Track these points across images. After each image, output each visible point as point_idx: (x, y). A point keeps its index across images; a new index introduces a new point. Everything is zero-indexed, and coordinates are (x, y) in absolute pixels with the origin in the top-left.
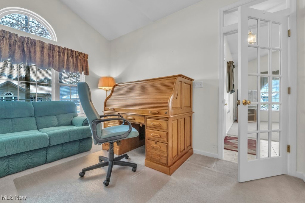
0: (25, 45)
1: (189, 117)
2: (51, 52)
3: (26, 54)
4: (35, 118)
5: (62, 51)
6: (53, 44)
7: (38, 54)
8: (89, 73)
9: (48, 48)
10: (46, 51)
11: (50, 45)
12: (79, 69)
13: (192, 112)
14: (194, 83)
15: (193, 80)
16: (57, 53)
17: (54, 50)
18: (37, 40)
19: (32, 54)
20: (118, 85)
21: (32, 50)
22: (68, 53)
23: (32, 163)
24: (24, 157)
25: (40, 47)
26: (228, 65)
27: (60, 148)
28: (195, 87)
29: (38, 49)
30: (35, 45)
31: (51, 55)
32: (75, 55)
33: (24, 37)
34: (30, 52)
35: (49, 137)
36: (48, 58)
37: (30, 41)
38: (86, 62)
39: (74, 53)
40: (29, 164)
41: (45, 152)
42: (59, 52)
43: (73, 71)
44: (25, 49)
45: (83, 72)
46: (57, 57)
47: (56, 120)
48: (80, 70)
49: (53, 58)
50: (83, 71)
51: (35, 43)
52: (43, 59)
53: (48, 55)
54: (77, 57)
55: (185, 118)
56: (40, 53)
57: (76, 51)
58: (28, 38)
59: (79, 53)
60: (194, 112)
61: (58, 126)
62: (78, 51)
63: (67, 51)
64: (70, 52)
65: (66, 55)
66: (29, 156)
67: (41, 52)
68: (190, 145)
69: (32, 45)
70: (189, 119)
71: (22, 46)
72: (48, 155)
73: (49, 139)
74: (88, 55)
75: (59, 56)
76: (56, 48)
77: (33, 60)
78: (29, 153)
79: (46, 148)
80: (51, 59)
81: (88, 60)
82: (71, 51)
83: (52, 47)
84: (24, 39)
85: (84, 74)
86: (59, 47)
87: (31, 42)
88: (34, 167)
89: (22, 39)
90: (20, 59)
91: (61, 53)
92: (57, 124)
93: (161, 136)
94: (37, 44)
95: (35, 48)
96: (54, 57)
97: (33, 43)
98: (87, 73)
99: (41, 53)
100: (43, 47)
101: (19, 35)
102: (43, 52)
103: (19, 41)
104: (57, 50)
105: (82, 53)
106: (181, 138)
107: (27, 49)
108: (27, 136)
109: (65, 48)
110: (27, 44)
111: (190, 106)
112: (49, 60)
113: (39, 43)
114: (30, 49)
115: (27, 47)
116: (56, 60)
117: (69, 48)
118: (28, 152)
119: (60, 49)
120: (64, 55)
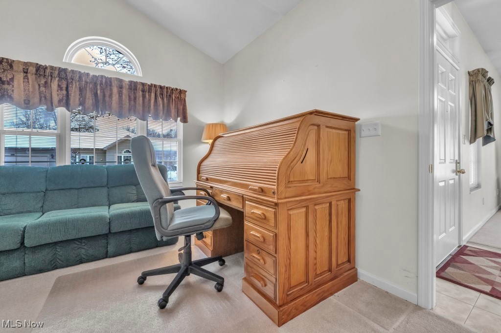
0: (98, 87)
1: (347, 201)
2: (133, 92)
3: (99, 98)
4: (108, 188)
5: (148, 89)
6: (135, 81)
7: (115, 97)
8: (189, 119)
9: (128, 87)
10: (125, 91)
11: (131, 82)
12: (173, 115)
13: (354, 190)
14: (360, 126)
15: (357, 120)
16: (141, 93)
17: (136, 90)
18: (114, 78)
19: (107, 99)
20: (222, 137)
21: (107, 93)
22: (156, 92)
23: (87, 256)
24: (76, 246)
25: (117, 87)
26: (470, 79)
27: (125, 237)
28: (363, 134)
29: (115, 90)
30: (111, 85)
31: (132, 97)
32: (167, 93)
33: (97, 75)
34: (104, 96)
35: (110, 220)
36: (128, 101)
37: (104, 81)
38: (183, 102)
39: (165, 90)
40: (83, 256)
41: (104, 241)
42: (143, 91)
43: (164, 117)
44: (99, 92)
45: (179, 119)
46: (141, 99)
47: (135, 192)
48: (175, 116)
49: (134, 101)
50: (178, 117)
51: (111, 82)
52: (122, 104)
53: (128, 98)
54: (169, 96)
55: (330, 204)
56: (117, 96)
57: (167, 88)
58: (102, 77)
59: (172, 89)
60: (359, 190)
61: (137, 202)
62: (170, 87)
63: (154, 89)
64: (159, 90)
65: (153, 95)
66: (84, 244)
67: (119, 94)
68: (349, 261)
69: (107, 85)
70: (343, 205)
71: (94, 89)
72: (109, 246)
73: (109, 223)
74: (186, 91)
75: (144, 97)
76: (138, 86)
77: (107, 107)
78: (83, 241)
79: (106, 236)
80: (132, 103)
81: (186, 99)
82: (161, 87)
83: (133, 85)
84: (97, 79)
85: (181, 121)
86: (143, 84)
87: (106, 82)
88: (89, 262)
89: (95, 79)
90: (92, 108)
91: (146, 92)
92: (135, 198)
93: (264, 240)
94: (113, 84)
95: (111, 90)
96: (137, 99)
97: (109, 82)
98: (185, 120)
99: (119, 96)
100: (121, 87)
101: (91, 74)
102: (122, 94)
103: (90, 83)
104: (141, 89)
105: (177, 89)
106: (319, 247)
107: (101, 92)
108: (80, 215)
109: (152, 84)
110: (100, 85)
111: (346, 175)
112: (130, 104)
113: (116, 82)
114: (104, 92)
115: (101, 90)
116: (139, 104)
117: (158, 84)
118: (82, 239)
119: (144, 87)
120: (150, 96)
